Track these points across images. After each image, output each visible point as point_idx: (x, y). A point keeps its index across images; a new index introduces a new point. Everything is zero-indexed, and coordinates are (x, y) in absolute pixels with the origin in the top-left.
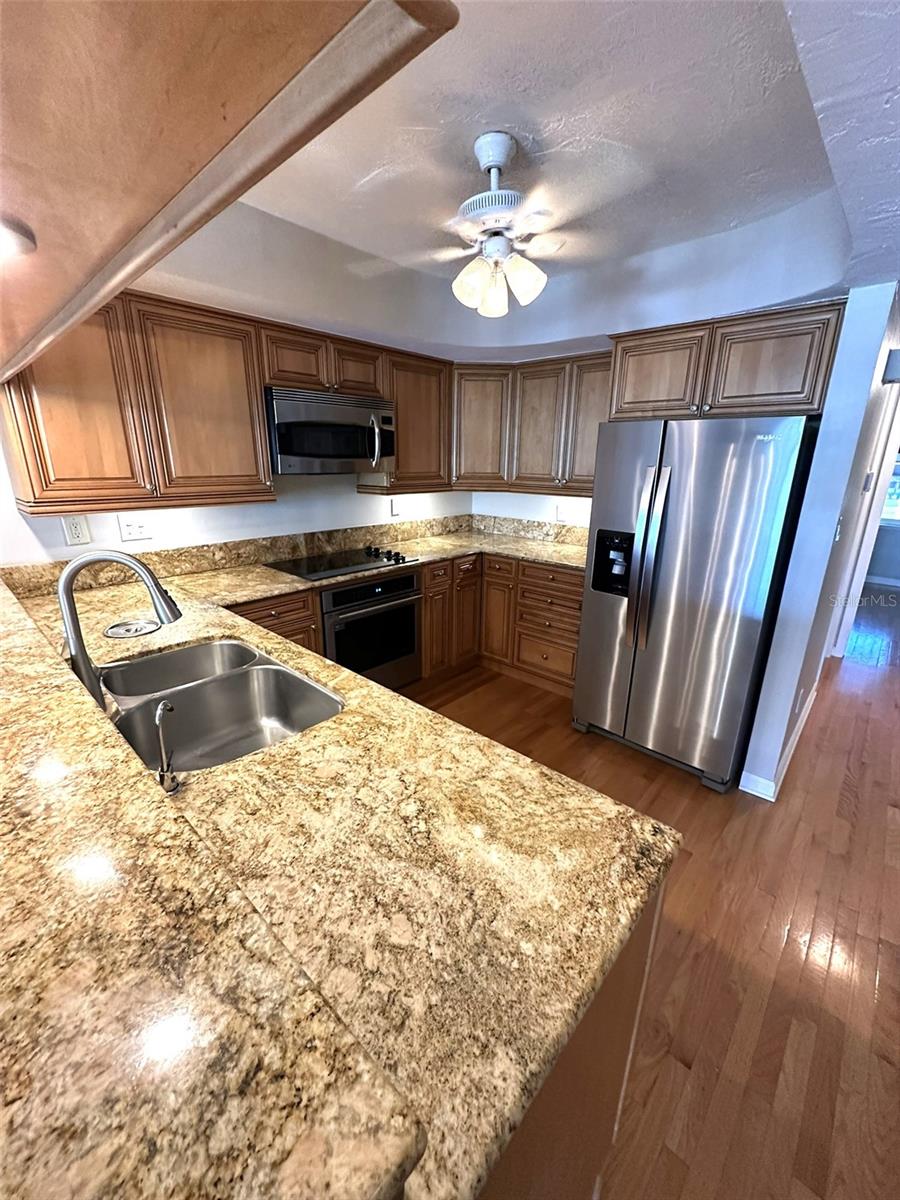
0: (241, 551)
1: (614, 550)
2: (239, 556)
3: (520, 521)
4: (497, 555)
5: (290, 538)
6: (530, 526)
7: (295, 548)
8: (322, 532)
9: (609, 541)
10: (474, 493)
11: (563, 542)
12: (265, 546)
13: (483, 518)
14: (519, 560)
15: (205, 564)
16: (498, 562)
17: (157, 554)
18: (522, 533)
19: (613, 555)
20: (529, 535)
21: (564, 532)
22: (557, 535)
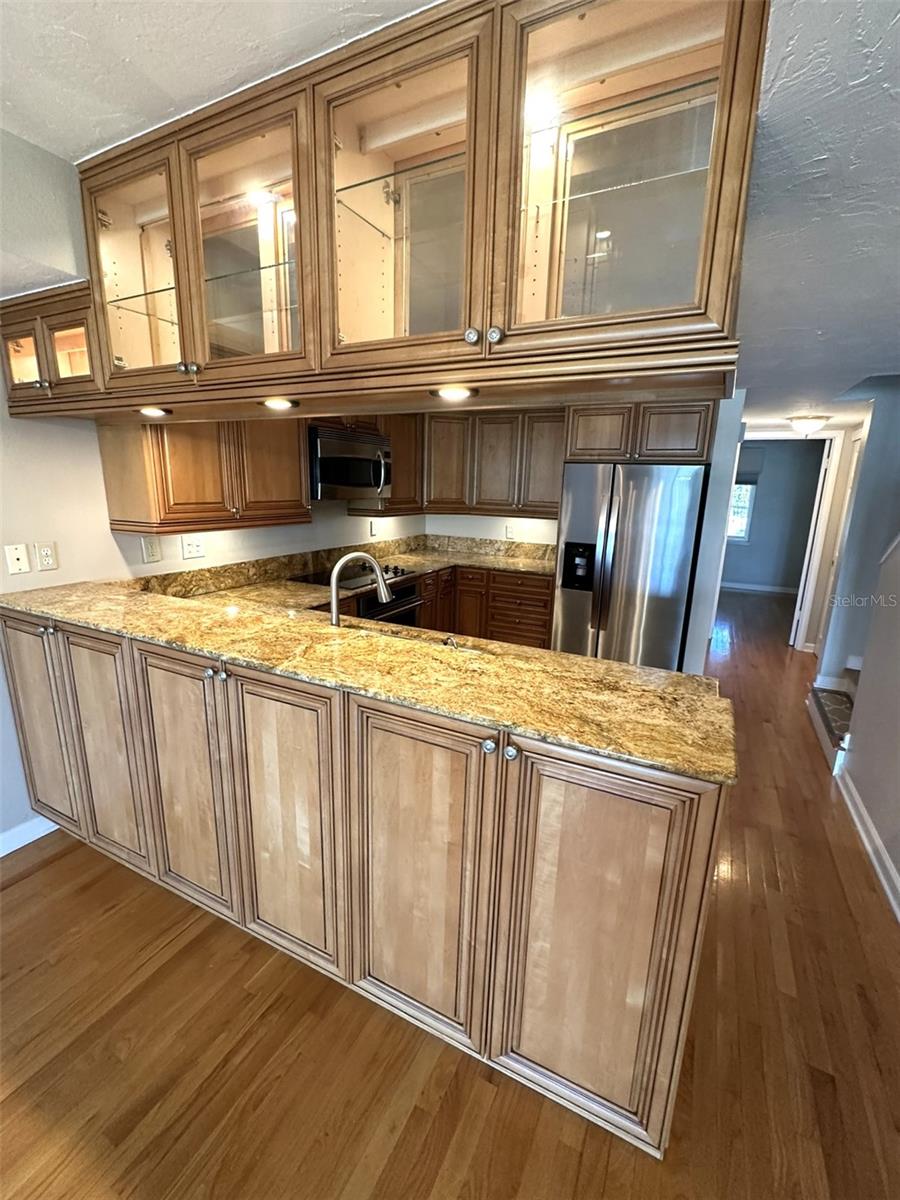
0: (268, 567)
1: (579, 557)
2: (266, 572)
3: (473, 540)
4: (470, 567)
5: (303, 555)
6: (483, 543)
7: (305, 564)
8: (324, 551)
9: (578, 551)
10: (427, 516)
11: (513, 556)
12: (284, 563)
13: (437, 537)
14: (489, 570)
15: (242, 579)
16: (471, 573)
17: (209, 571)
18: (475, 550)
19: (578, 560)
20: (482, 551)
21: (513, 547)
22: (507, 550)
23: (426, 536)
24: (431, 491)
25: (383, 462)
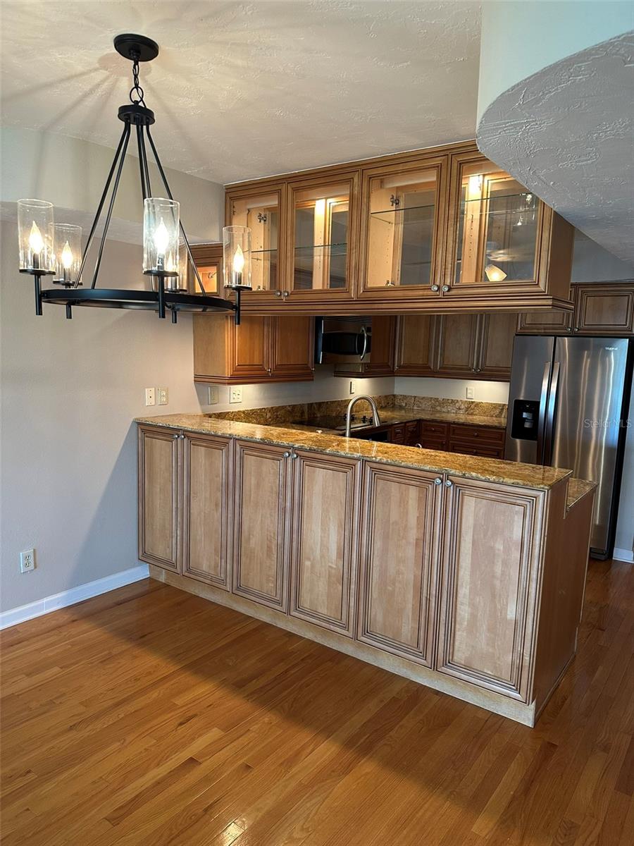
0: (279, 413)
1: (526, 412)
2: (277, 416)
3: (437, 400)
4: (433, 421)
5: (302, 406)
6: (445, 402)
7: (303, 413)
8: (316, 403)
9: (523, 407)
10: (396, 378)
11: (472, 414)
12: (289, 411)
13: (405, 397)
14: (449, 423)
16: (433, 426)
17: (244, 412)
18: (438, 408)
19: (525, 415)
20: (444, 410)
21: (473, 406)
22: (467, 409)
23: (394, 396)
24: (401, 358)
25: (365, 335)
